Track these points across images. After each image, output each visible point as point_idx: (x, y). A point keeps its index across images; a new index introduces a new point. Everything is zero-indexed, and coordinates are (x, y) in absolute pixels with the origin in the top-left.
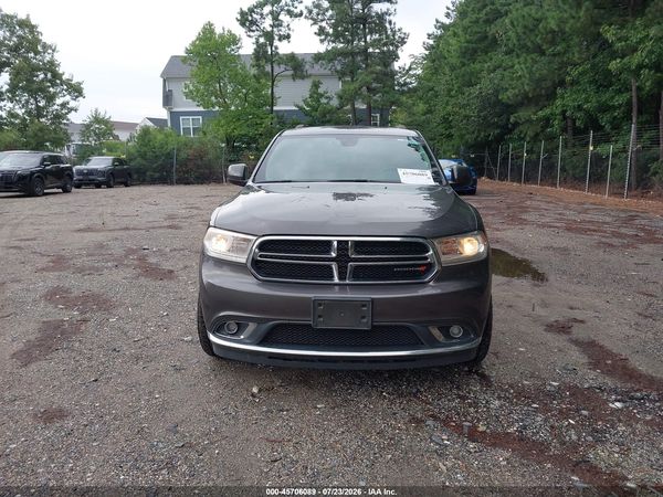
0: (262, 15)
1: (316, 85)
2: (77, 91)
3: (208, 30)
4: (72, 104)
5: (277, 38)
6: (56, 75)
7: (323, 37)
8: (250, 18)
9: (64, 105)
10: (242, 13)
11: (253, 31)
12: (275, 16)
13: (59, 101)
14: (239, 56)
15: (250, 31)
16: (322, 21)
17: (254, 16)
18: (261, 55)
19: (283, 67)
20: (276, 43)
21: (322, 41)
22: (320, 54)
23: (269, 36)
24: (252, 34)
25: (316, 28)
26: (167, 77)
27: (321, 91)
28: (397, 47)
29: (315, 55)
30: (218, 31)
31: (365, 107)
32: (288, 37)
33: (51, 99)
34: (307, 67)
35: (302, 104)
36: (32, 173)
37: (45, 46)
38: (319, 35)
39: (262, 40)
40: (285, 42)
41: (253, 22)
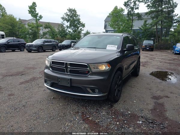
0: (131, 3)
1: (146, 22)
2: (83, 26)
3: (116, 8)
4: (83, 29)
5: (134, 9)
6: (80, 22)
7: (149, 7)
8: (127, 4)
9: (81, 29)
10: (125, 3)
11: (128, 7)
12: (135, 3)
13: (80, 28)
14: (123, 15)
15: (127, 7)
16: (148, 2)
17: (129, 3)
18: (129, 14)
19: (135, 17)
20: (134, 10)
21: (148, 9)
22: (147, 12)
23: (132, 8)
24: (128, 8)
25: (146, 5)
26: (106, 21)
27: (147, 23)
28: (174, 8)
29: (146, 13)
30: (119, 8)
31: (160, 27)
32: (138, 8)
33: (78, 28)
34: (143, 16)
35: (140, 27)
36: (68, 45)
37: (78, 15)
38: (147, 7)
39: (130, 10)
40: (137, 9)
41: (128, 5)
